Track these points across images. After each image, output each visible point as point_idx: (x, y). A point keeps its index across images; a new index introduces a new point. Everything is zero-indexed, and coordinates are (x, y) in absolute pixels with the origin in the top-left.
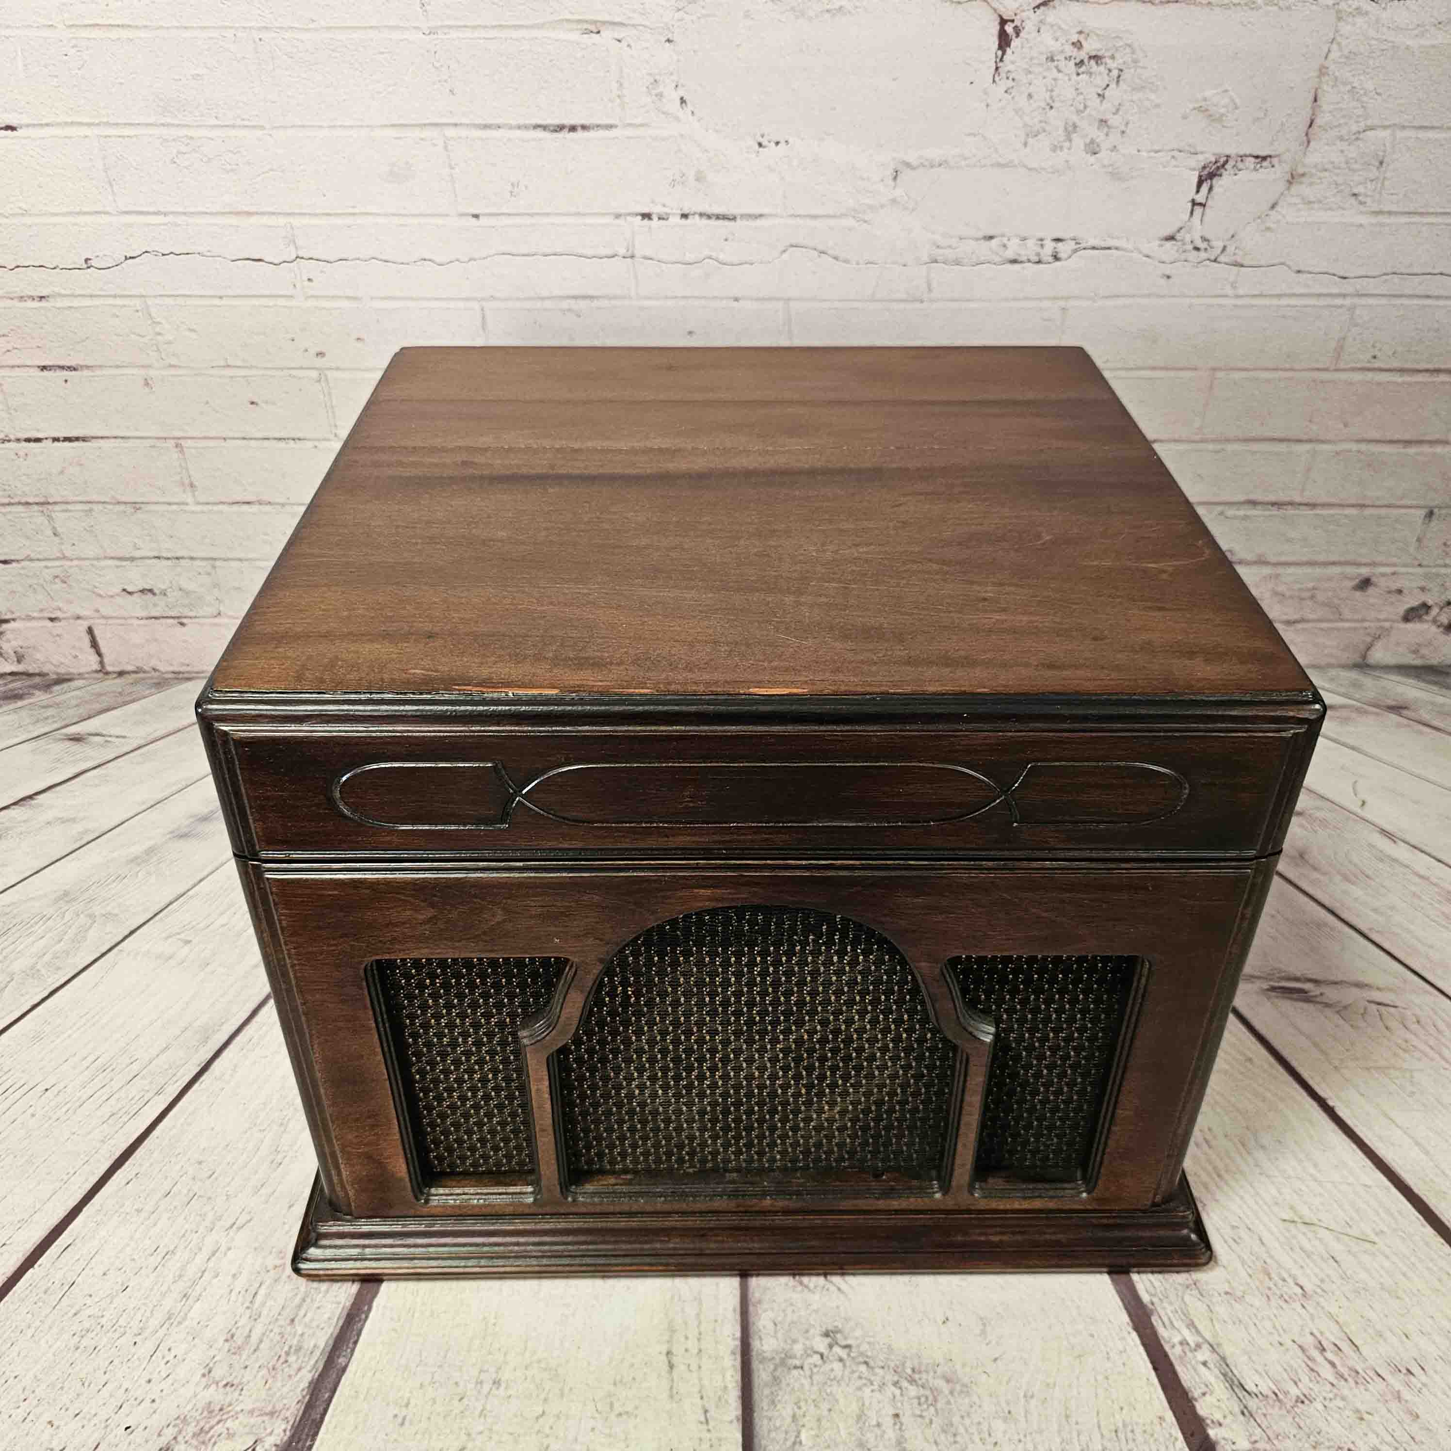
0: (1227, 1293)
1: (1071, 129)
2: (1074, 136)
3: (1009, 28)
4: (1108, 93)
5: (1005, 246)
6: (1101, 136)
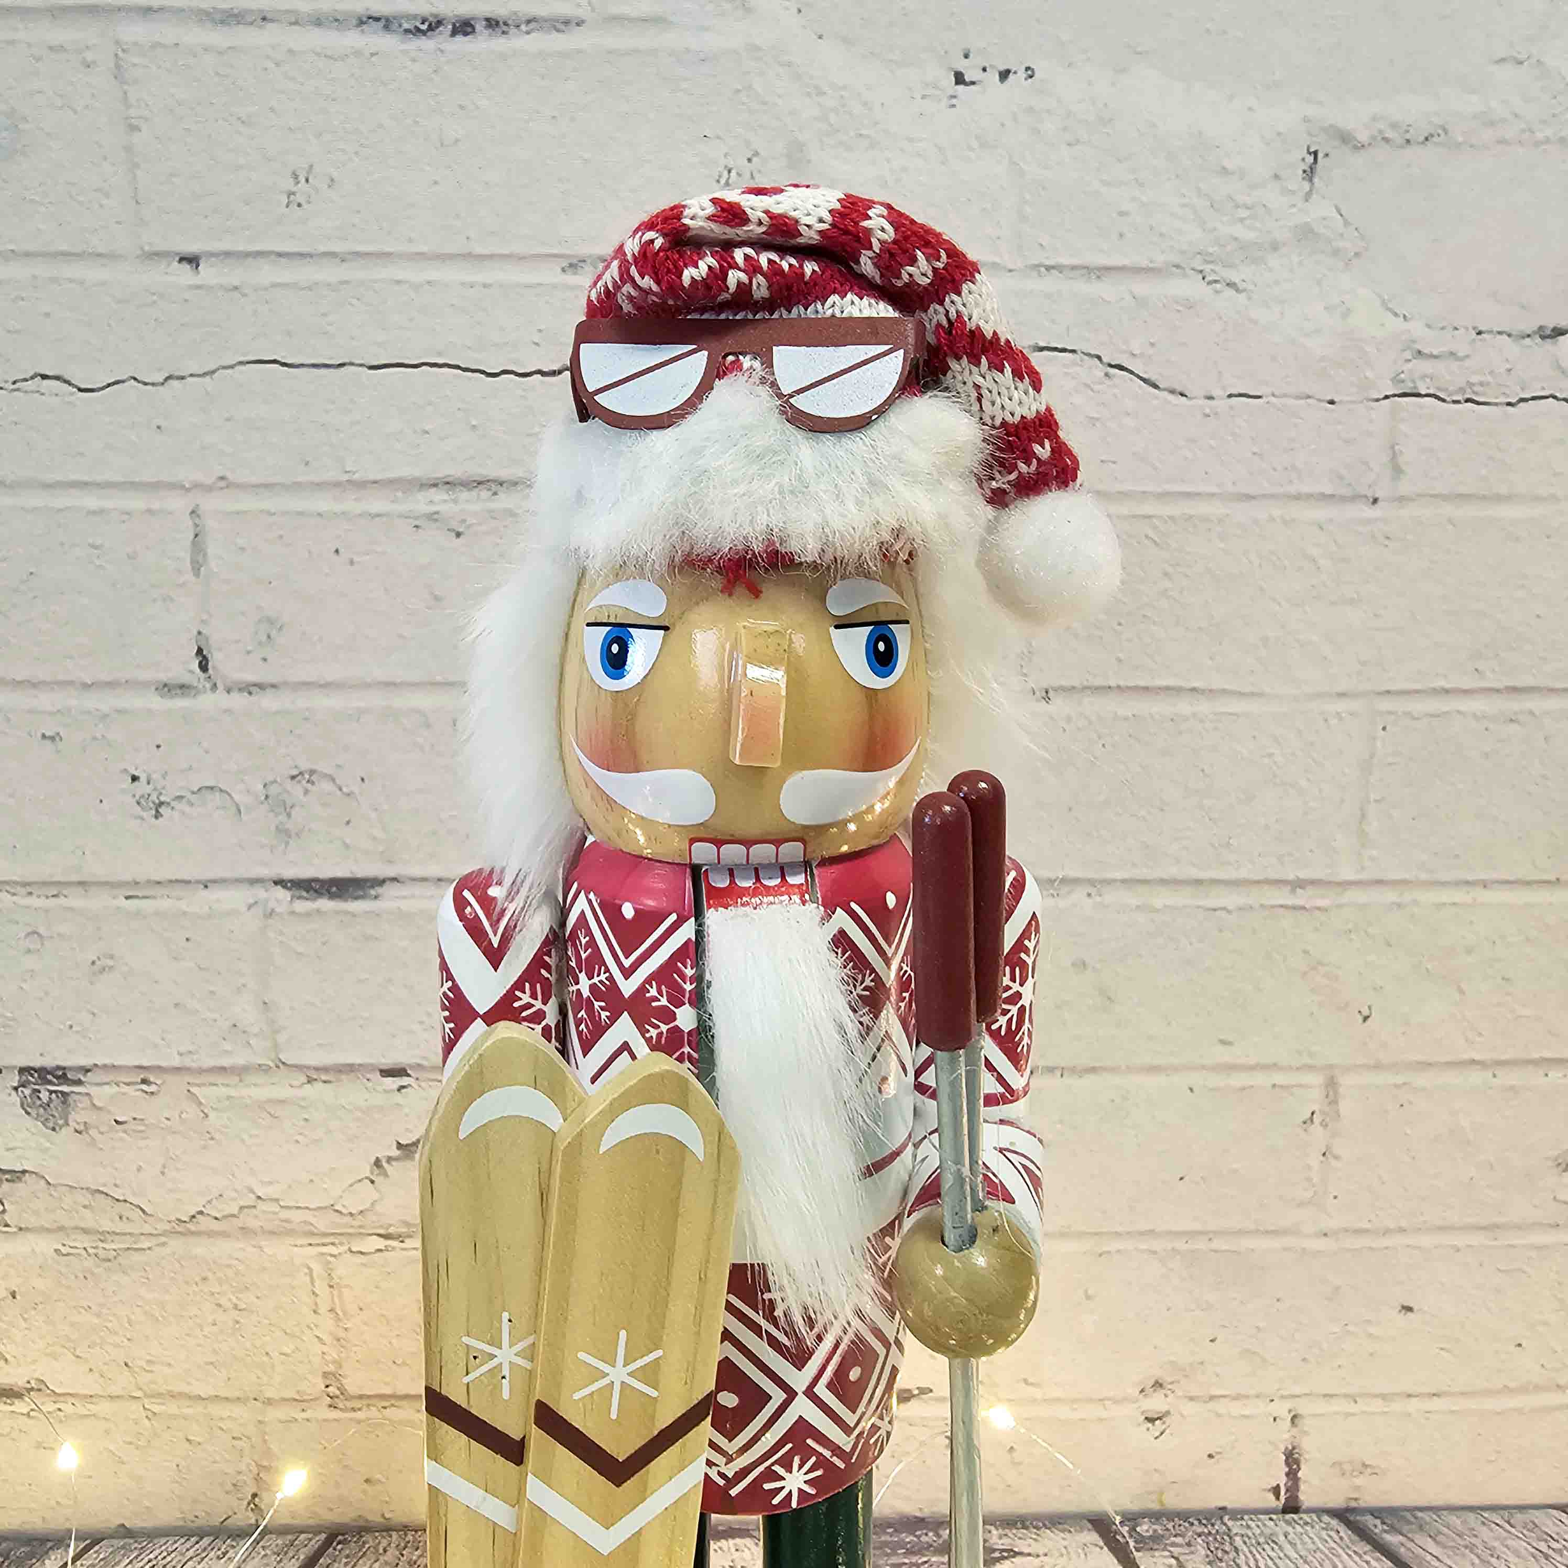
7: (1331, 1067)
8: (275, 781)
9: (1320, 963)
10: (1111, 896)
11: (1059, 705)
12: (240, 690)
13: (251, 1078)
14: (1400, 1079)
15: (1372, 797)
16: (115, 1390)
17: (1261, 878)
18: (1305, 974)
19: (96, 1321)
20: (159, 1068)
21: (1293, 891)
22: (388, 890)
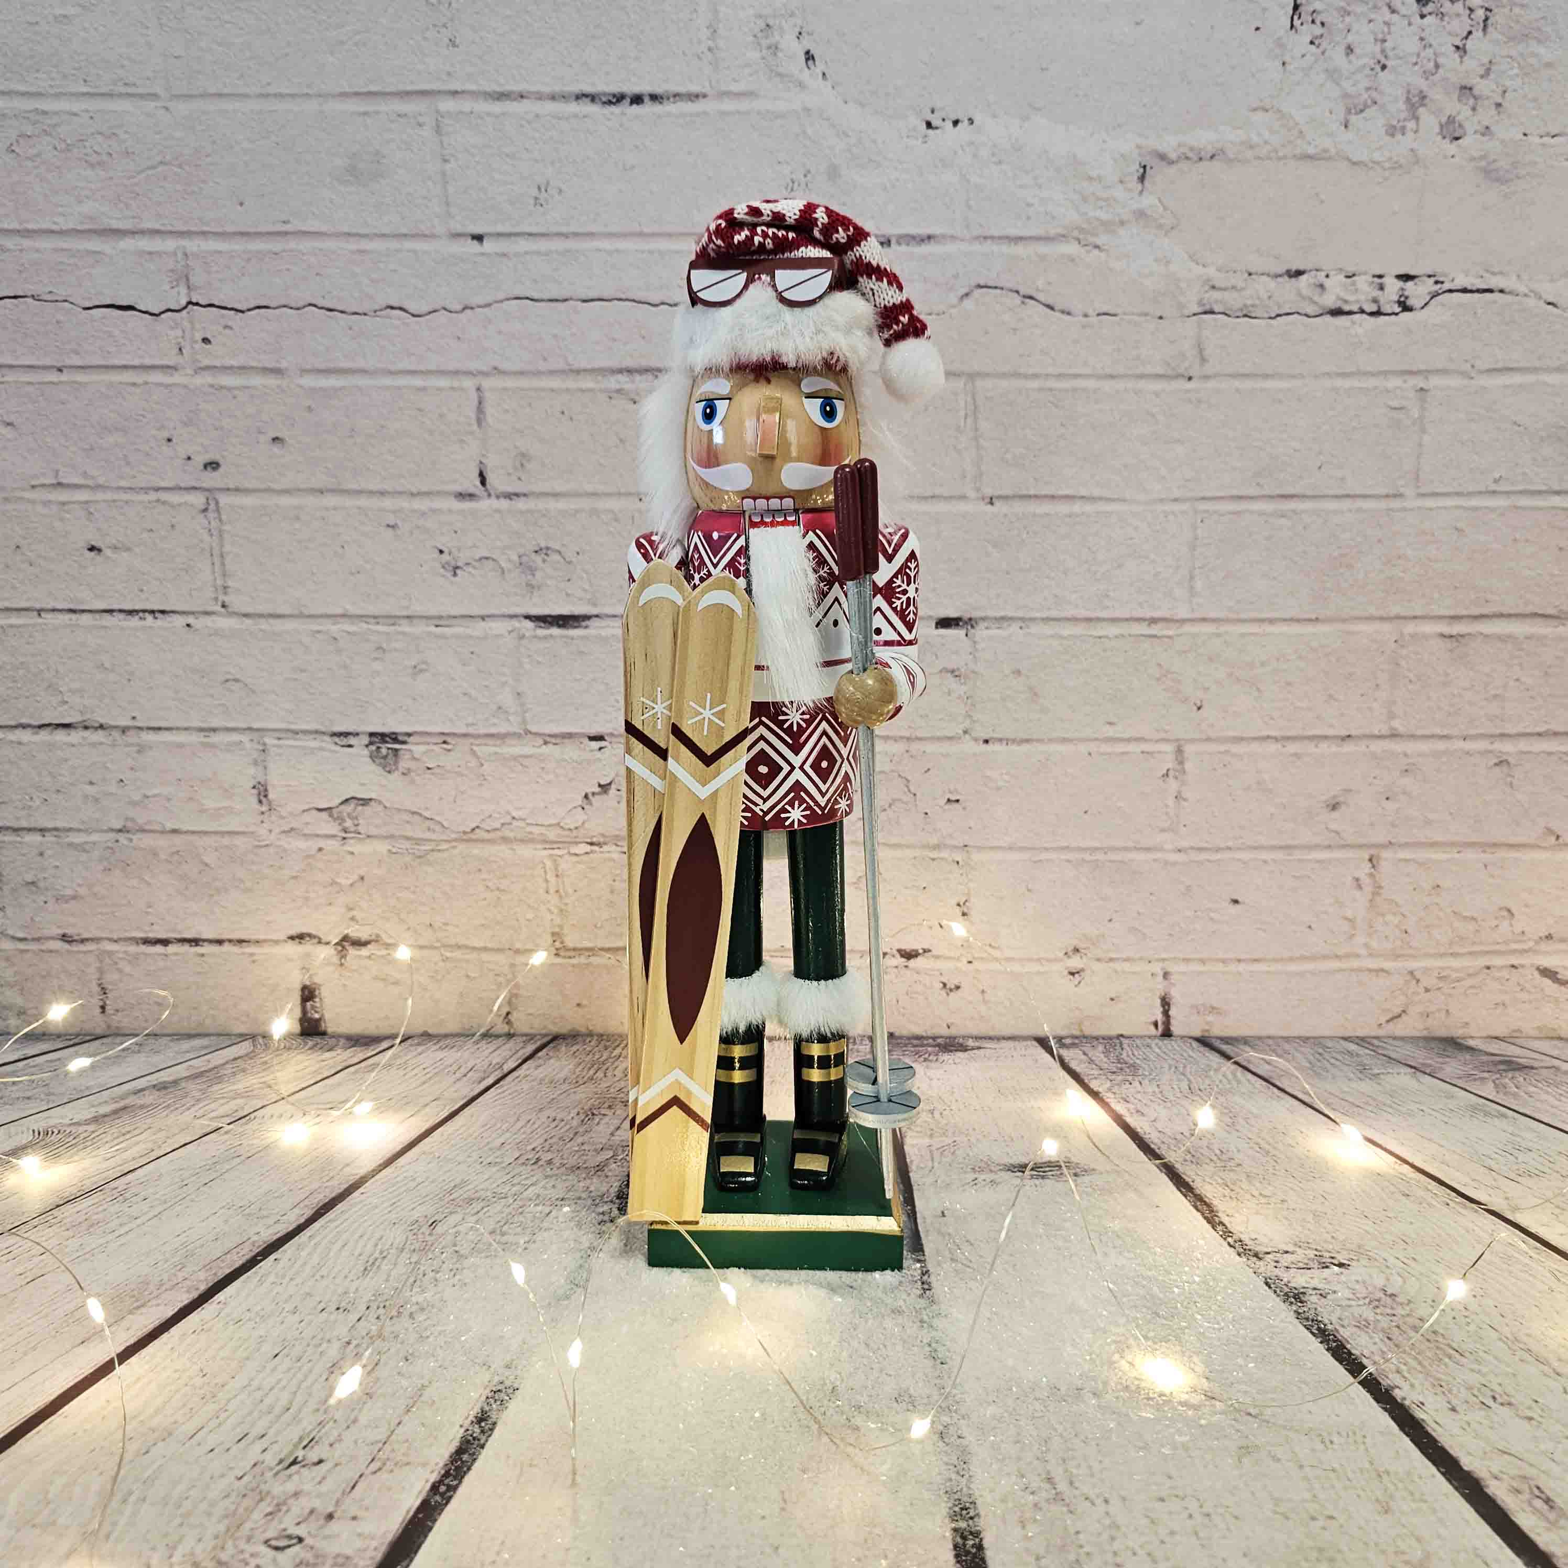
1: (1417, 101)
2: (1422, 112)
4: (1469, 44)
5: (1322, 286)
6: (1463, 112)
7: (1177, 740)
8: (525, 555)
9: (1168, 672)
10: (1034, 629)
11: (1000, 507)
12: (505, 497)
13: (508, 741)
14: (1222, 748)
15: (1198, 564)
16: (422, 942)
17: (1128, 616)
18: (1158, 679)
19: (412, 896)
20: (454, 735)
21: (1149, 625)
22: (593, 623)
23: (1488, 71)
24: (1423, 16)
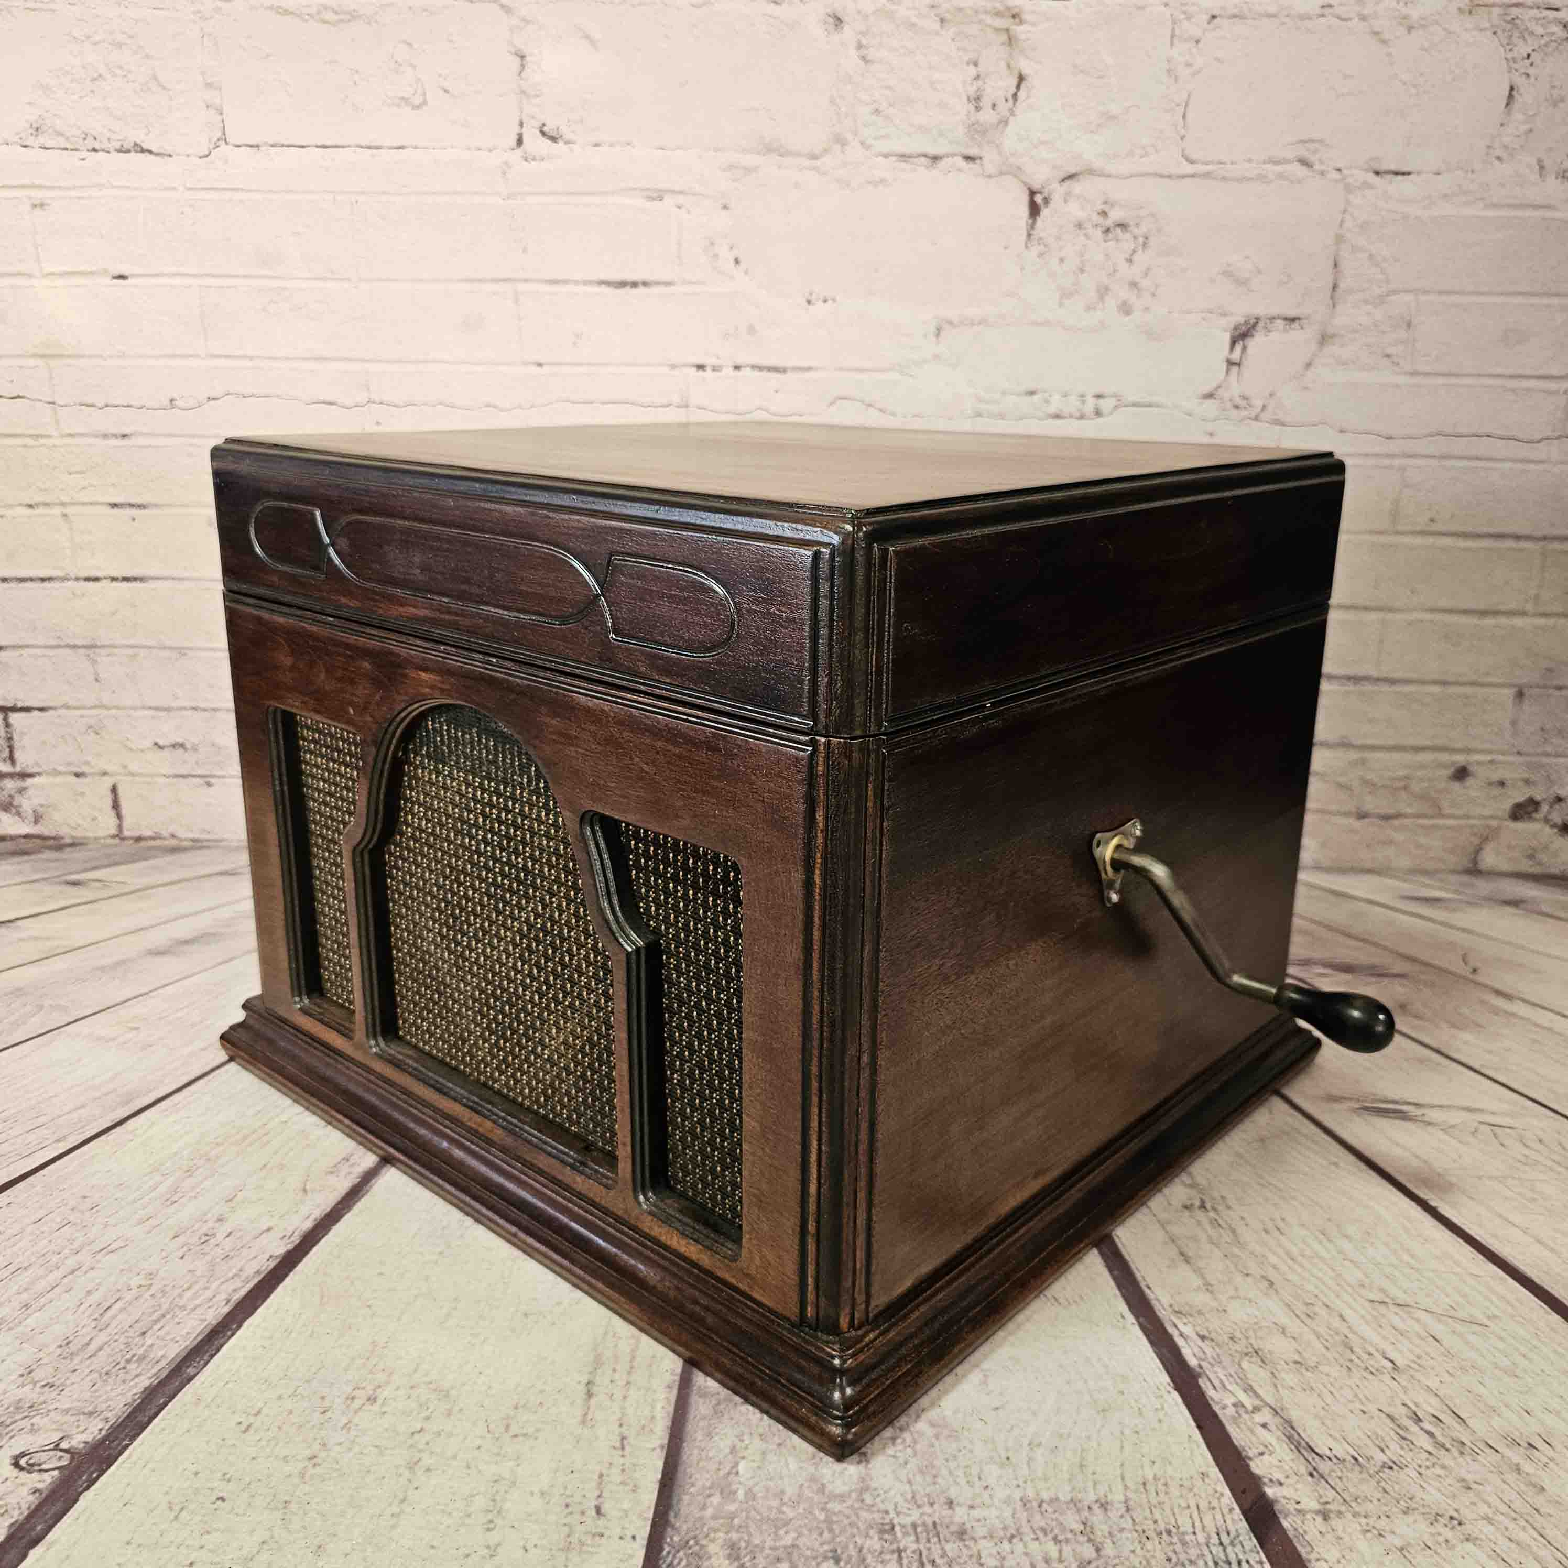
0: (1296, 1362)
1: (1103, 291)
2: (1107, 298)
3: (1038, 199)
4: (1136, 258)
5: (1047, 402)
6: (1132, 298)
23: (1146, 274)
24: (1105, 241)
